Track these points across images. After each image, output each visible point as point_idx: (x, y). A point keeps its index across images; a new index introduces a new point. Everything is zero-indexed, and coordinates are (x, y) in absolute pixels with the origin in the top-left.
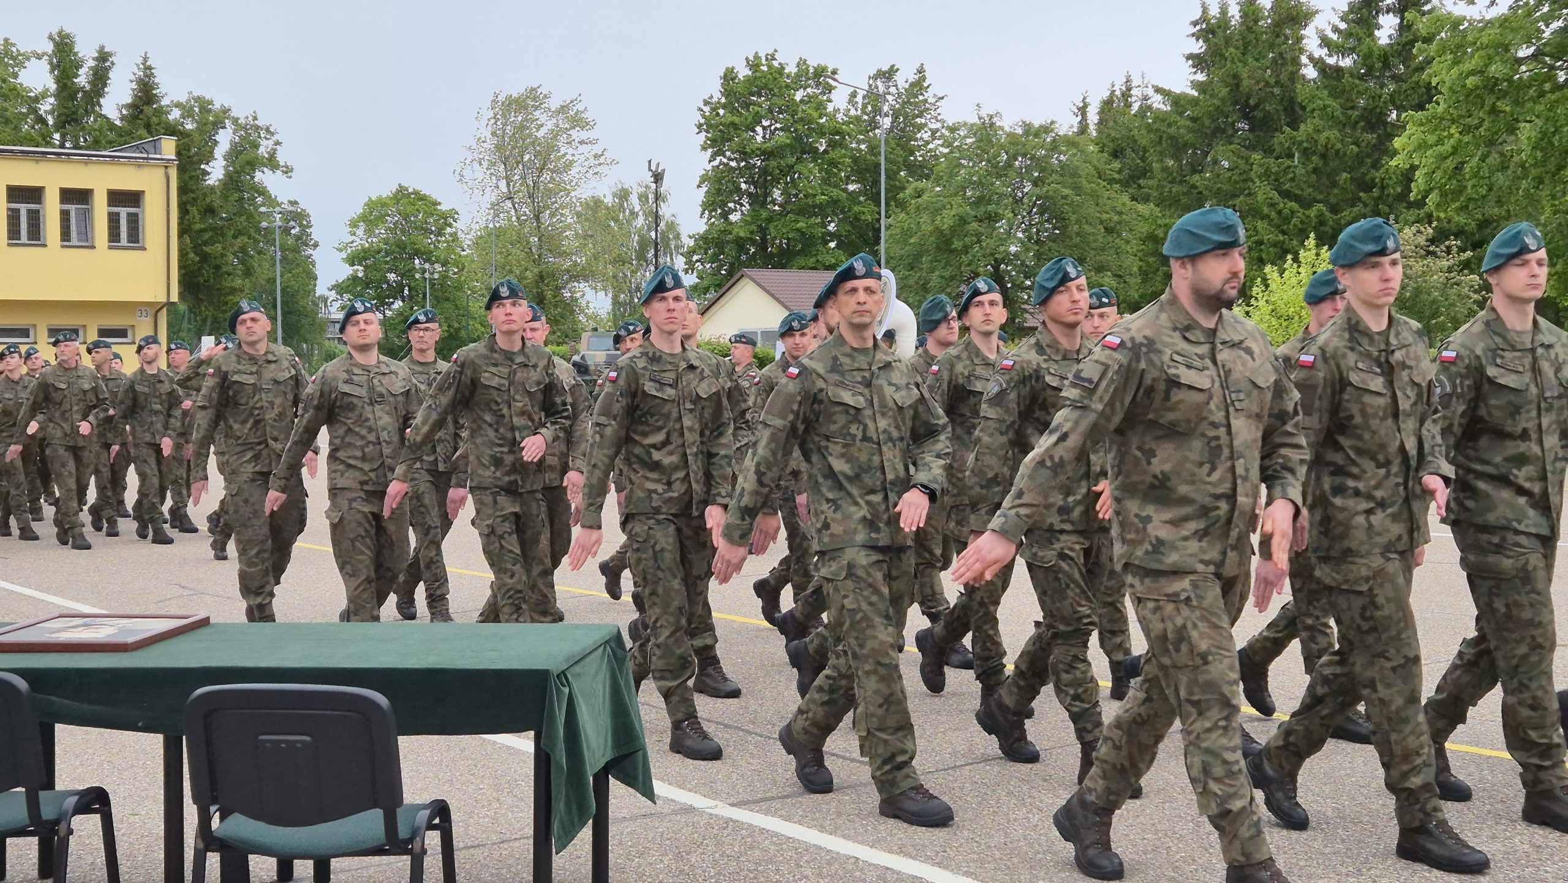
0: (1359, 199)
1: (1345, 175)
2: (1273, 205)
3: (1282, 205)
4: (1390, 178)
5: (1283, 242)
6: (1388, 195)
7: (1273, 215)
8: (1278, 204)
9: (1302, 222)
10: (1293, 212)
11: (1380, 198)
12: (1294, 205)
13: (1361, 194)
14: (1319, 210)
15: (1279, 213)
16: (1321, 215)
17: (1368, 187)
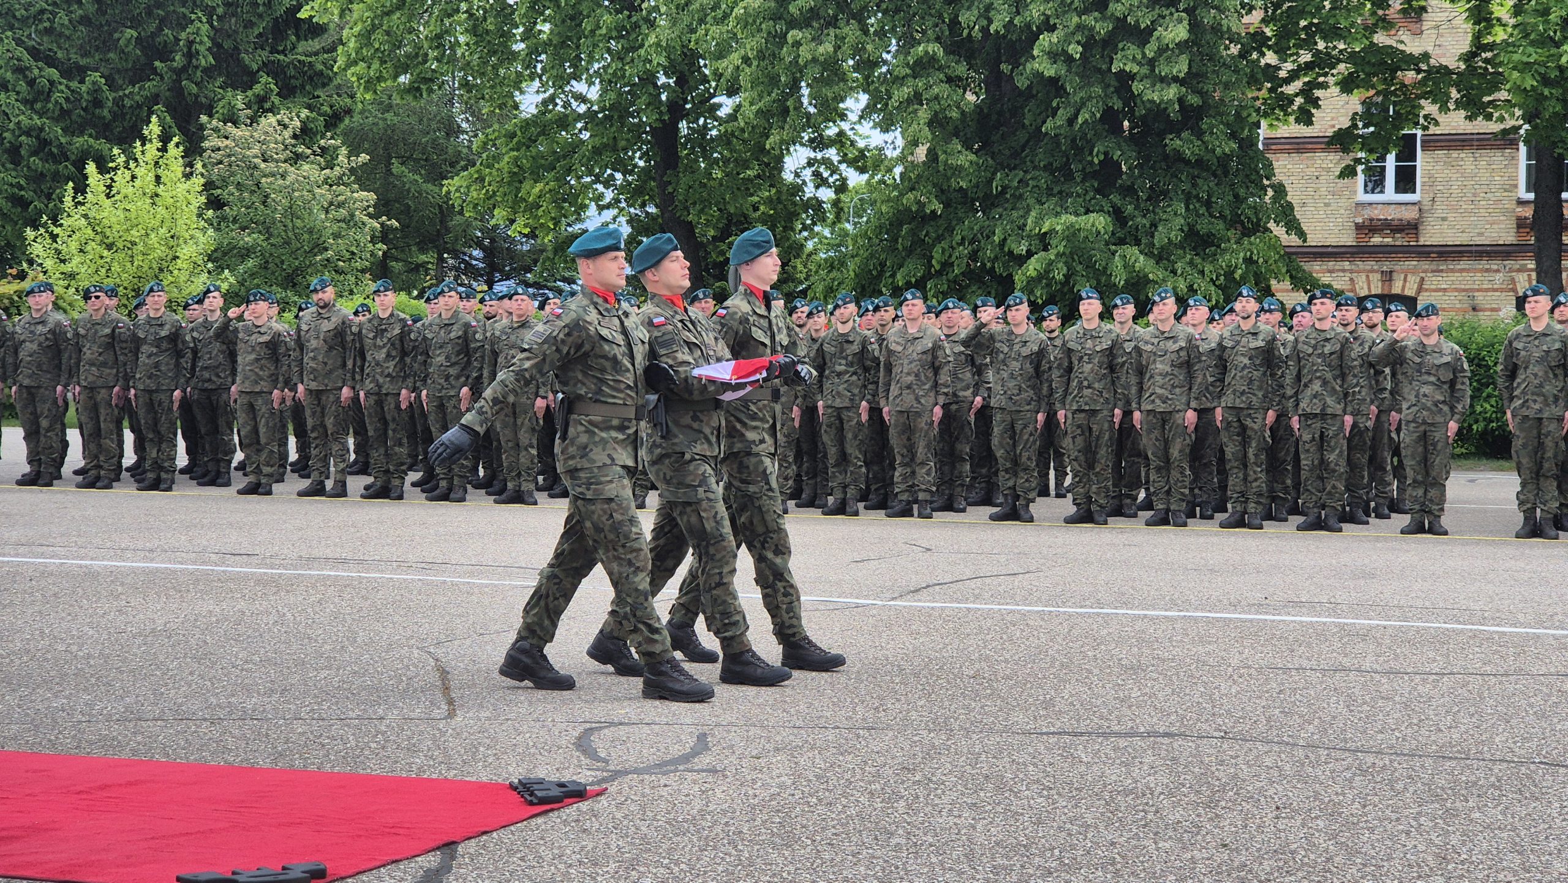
0: (154, 71)
1: (130, 33)
2: (20, 70)
3: (36, 72)
4: (201, 43)
5: (41, 129)
6: (197, 67)
7: (22, 86)
8: (29, 69)
9: (67, 99)
10: (52, 83)
11: (184, 69)
12: (53, 73)
13: (157, 64)
14: (94, 83)
15: (31, 83)
16: (96, 90)
17: (165, 54)
